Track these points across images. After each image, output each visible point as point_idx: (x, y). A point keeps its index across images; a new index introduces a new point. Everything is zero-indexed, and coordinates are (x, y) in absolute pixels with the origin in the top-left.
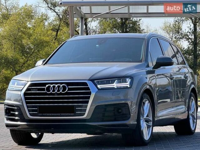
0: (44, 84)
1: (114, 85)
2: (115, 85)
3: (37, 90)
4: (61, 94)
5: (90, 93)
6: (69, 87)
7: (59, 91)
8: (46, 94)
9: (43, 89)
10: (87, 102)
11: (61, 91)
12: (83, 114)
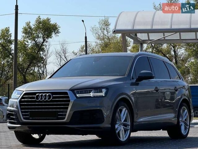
0: (35, 94)
1: (90, 95)
2: (92, 94)
3: (29, 98)
4: (47, 101)
5: (69, 101)
6: (53, 96)
7: (45, 99)
8: (35, 101)
9: (34, 98)
10: (67, 108)
11: (47, 99)
12: (64, 118)
